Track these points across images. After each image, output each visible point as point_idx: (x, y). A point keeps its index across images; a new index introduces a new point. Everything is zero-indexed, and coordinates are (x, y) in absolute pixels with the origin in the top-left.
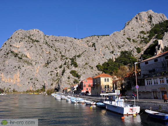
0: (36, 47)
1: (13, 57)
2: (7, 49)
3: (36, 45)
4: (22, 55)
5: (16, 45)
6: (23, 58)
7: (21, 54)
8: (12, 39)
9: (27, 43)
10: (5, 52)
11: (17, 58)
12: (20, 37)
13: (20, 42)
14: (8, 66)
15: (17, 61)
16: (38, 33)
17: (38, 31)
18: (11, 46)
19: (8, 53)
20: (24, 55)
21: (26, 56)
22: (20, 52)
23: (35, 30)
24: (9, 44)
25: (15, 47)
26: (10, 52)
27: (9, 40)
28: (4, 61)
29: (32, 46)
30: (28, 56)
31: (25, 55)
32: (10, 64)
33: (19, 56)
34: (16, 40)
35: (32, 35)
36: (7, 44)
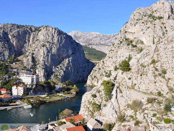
0: (155, 28)
1: (126, 46)
2: (121, 37)
3: (155, 25)
4: (138, 42)
5: (132, 29)
6: (138, 46)
7: (136, 40)
8: (127, 24)
9: (143, 24)
10: (119, 41)
11: (130, 46)
12: (136, 19)
13: (135, 26)
14: (120, 57)
15: (130, 51)
16: (163, 5)
17: (163, 3)
18: (126, 32)
19: (121, 42)
20: (139, 41)
21: (143, 42)
22: (135, 38)
23: (158, 3)
24: (124, 30)
25: (130, 32)
26: (124, 40)
27: (125, 26)
28: (117, 52)
29: (148, 28)
30: (145, 42)
31: (141, 41)
32: (122, 55)
33: (134, 43)
34: (131, 24)
35: (155, 11)
36: (122, 30)
